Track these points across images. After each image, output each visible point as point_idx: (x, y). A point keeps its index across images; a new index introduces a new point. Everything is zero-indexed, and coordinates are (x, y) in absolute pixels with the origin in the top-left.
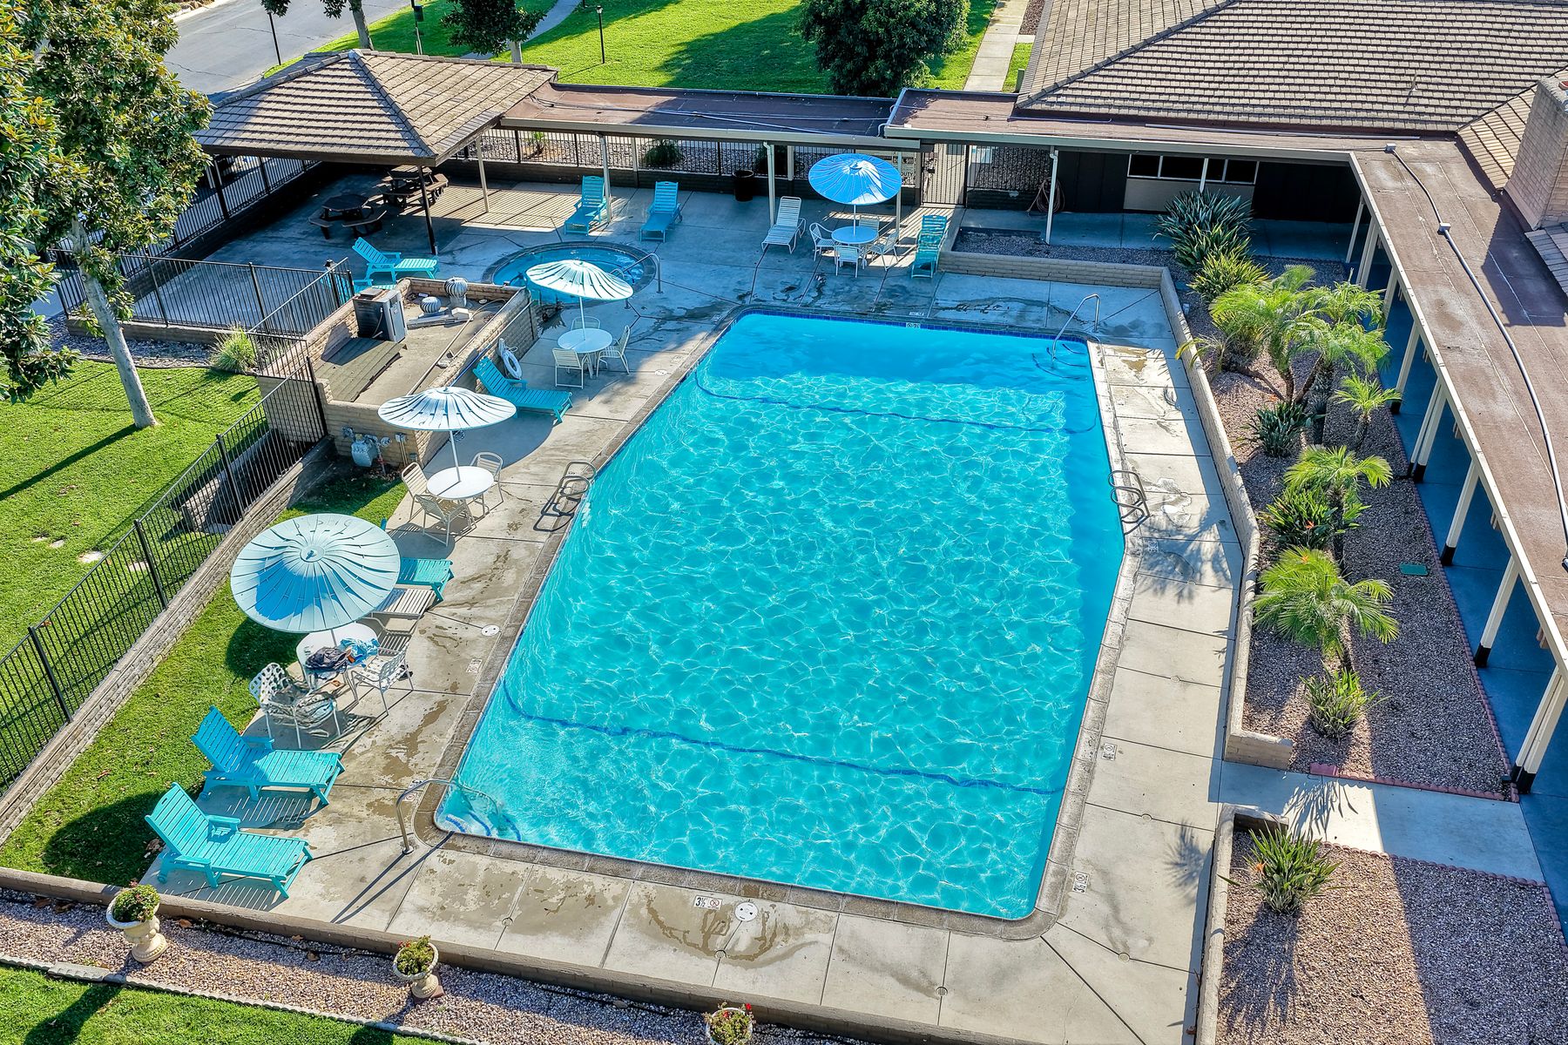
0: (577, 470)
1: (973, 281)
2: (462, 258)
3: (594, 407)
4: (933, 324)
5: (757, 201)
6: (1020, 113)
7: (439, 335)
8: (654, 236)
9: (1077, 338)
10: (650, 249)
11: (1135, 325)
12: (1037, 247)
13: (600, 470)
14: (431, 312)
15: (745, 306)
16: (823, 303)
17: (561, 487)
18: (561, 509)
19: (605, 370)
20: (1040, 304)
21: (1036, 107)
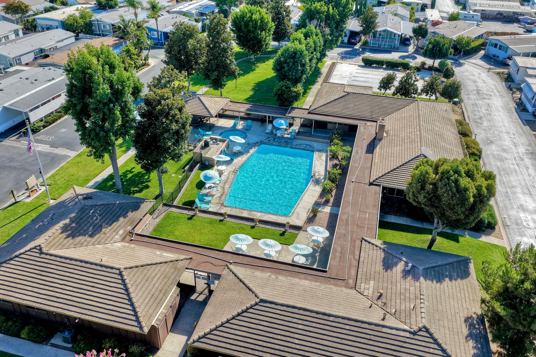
0: (237, 167)
1: (299, 141)
2: (215, 132)
3: (239, 159)
4: (291, 148)
5: (265, 123)
6: (309, 113)
7: (215, 146)
8: (247, 130)
9: (313, 151)
10: (246, 131)
11: (323, 150)
12: (310, 135)
13: (240, 167)
14: (214, 142)
15: (262, 143)
16: (274, 143)
17: (235, 170)
18: (235, 172)
19: (240, 153)
20: (309, 145)
21: (312, 112)
